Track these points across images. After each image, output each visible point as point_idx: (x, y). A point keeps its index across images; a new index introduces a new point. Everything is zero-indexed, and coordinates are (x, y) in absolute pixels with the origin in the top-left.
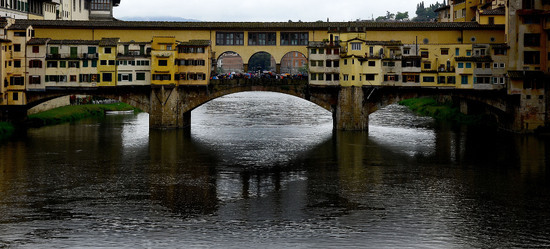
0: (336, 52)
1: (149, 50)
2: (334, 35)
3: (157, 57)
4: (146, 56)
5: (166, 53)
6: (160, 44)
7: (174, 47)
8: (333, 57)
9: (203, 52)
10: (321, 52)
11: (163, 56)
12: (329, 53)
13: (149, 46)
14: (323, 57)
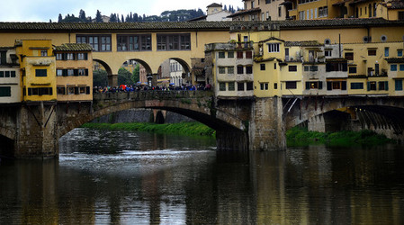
0: (249, 56)
1: (14, 57)
2: (243, 35)
3: (34, 65)
4: (10, 66)
5: (45, 60)
6: (32, 49)
7: (50, 52)
8: (245, 61)
9: (86, 58)
10: (231, 55)
11: (41, 65)
12: (240, 56)
13: (13, 52)
14: (233, 62)
